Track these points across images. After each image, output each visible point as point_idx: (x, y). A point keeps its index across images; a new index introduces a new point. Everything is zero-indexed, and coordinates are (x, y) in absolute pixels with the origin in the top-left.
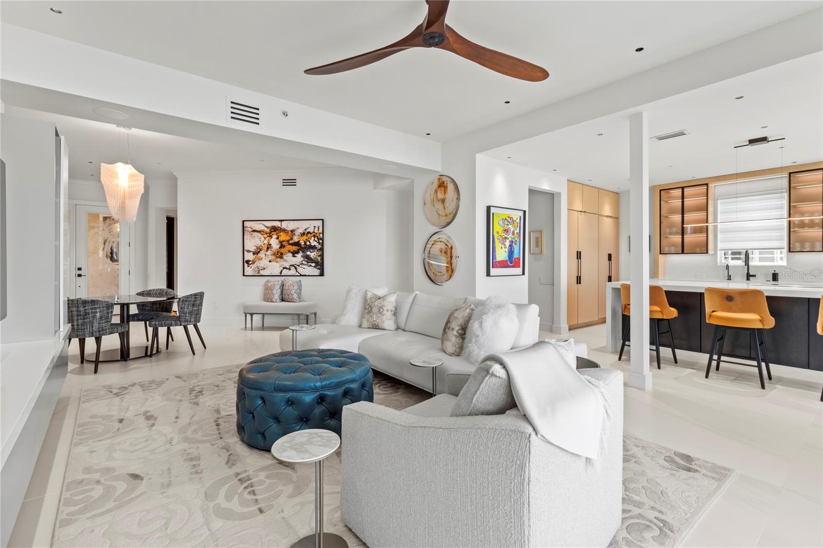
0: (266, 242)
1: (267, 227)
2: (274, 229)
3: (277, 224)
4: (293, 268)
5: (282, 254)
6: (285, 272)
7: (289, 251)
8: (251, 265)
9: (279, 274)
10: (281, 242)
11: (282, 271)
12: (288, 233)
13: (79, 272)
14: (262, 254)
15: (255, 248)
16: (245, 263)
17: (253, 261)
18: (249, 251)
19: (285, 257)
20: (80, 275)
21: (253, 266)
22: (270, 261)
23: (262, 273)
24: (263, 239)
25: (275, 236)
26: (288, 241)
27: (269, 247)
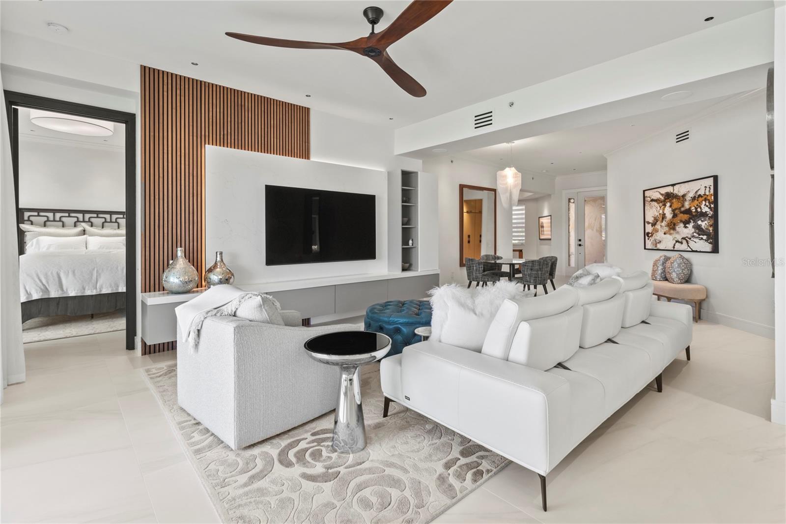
0: (661, 212)
1: (662, 194)
2: (669, 196)
3: (669, 190)
4: (684, 242)
5: (674, 225)
6: (678, 246)
7: (681, 221)
8: (650, 238)
9: (672, 249)
10: (673, 211)
11: (675, 245)
12: (679, 199)
13: (580, 243)
14: (658, 226)
15: (653, 219)
16: (646, 236)
17: (651, 233)
18: (649, 223)
19: (677, 228)
20: (580, 245)
21: (652, 239)
22: (665, 234)
23: (659, 246)
24: (659, 208)
25: (668, 204)
26: (680, 208)
27: (664, 216)
